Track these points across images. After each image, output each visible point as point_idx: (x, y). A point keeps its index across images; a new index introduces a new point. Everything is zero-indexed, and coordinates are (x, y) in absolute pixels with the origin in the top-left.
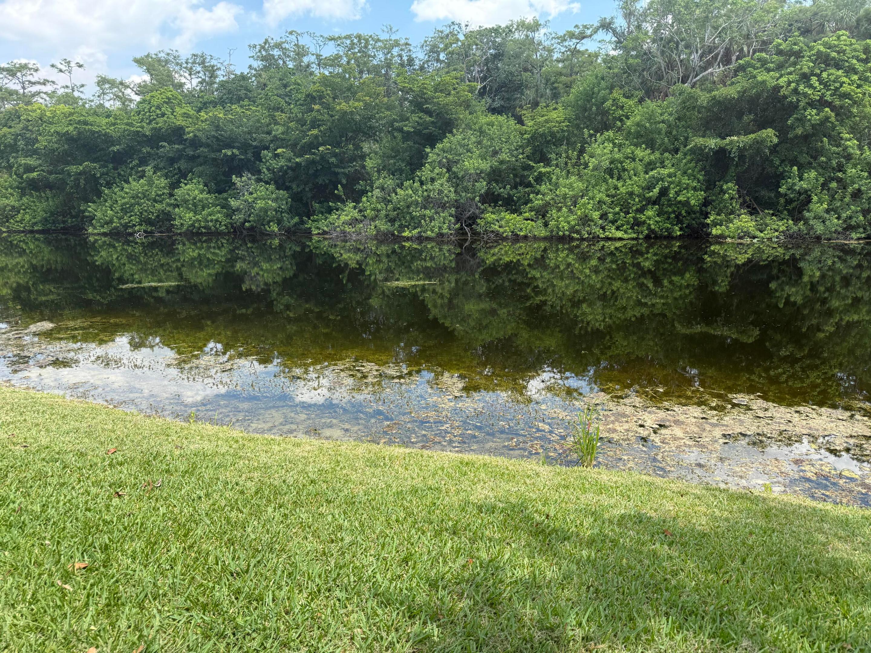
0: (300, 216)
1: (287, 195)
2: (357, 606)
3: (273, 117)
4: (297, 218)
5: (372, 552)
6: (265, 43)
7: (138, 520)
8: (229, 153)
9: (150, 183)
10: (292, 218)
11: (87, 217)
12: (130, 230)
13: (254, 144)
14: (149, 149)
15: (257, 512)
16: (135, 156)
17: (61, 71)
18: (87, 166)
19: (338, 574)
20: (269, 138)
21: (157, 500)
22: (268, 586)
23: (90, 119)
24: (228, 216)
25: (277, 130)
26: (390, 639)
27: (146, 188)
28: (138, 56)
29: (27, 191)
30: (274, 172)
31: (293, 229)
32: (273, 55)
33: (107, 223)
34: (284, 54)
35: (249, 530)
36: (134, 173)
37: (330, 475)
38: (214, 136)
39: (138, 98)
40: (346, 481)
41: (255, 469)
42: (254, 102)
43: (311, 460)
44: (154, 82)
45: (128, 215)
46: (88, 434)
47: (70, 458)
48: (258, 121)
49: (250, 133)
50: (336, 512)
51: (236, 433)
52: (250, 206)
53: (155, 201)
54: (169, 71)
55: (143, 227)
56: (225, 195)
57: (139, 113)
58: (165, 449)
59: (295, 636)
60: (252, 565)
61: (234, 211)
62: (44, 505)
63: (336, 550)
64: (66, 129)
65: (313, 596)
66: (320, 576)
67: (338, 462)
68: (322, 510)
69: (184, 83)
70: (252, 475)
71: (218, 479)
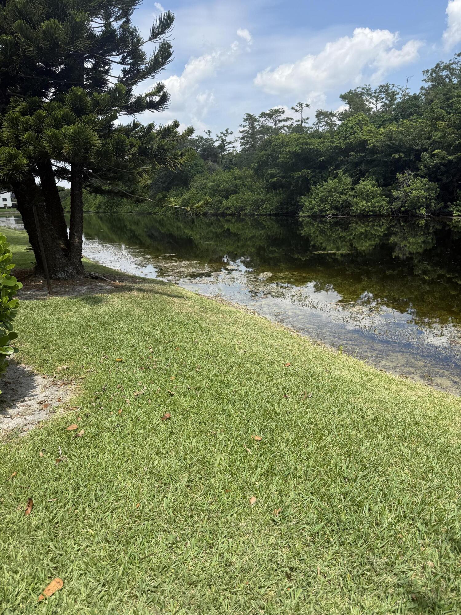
0: (445, 201)
1: (437, 186)
2: (433, 543)
3: (434, 125)
4: (442, 203)
5: (455, 500)
6: (436, 67)
7: (294, 418)
8: (397, 156)
9: (340, 181)
10: (438, 204)
11: (300, 205)
12: (324, 214)
13: (417, 148)
14: (342, 158)
15: (371, 436)
16: (333, 163)
17: (297, 111)
18: (304, 172)
19: (423, 510)
20: (429, 142)
21: (307, 406)
22: (367, 498)
23: (310, 141)
24: (390, 203)
25: (436, 135)
26: (456, 583)
27: (337, 185)
28: (343, 93)
29: (270, 190)
30: (429, 168)
31: (438, 212)
32: (442, 76)
33: (311, 209)
34: (451, 73)
35: (363, 448)
36: (331, 175)
37: (432, 422)
38: (387, 145)
39: (339, 123)
40: (445, 431)
41: (376, 401)
42: (421, 115)
43: (419, 404)
44: (352, 110)
45: (324, 203)
46: (278, 350)
47: (265, 364)
48: (422, 130)
49: (414, 140)
50: (431, 455)
51: (368, 368)
52: (407, 195)
53: (342, 193)
54: (363, 101)
55: (332, 212)
56: (389, 187)
57: (339, 133)
58: (320, 370)
59: (379, 545)
60: (360, 476)
61: (395, 199)
62: (247, 392)
63: (425, 487)
64: (295, 149)
65: (399, 519)
66: (408, 504)
67: (441, 412)
68: (420, 450)
69: (372, 108)
70: (373, 405)
71: (349, 402)
